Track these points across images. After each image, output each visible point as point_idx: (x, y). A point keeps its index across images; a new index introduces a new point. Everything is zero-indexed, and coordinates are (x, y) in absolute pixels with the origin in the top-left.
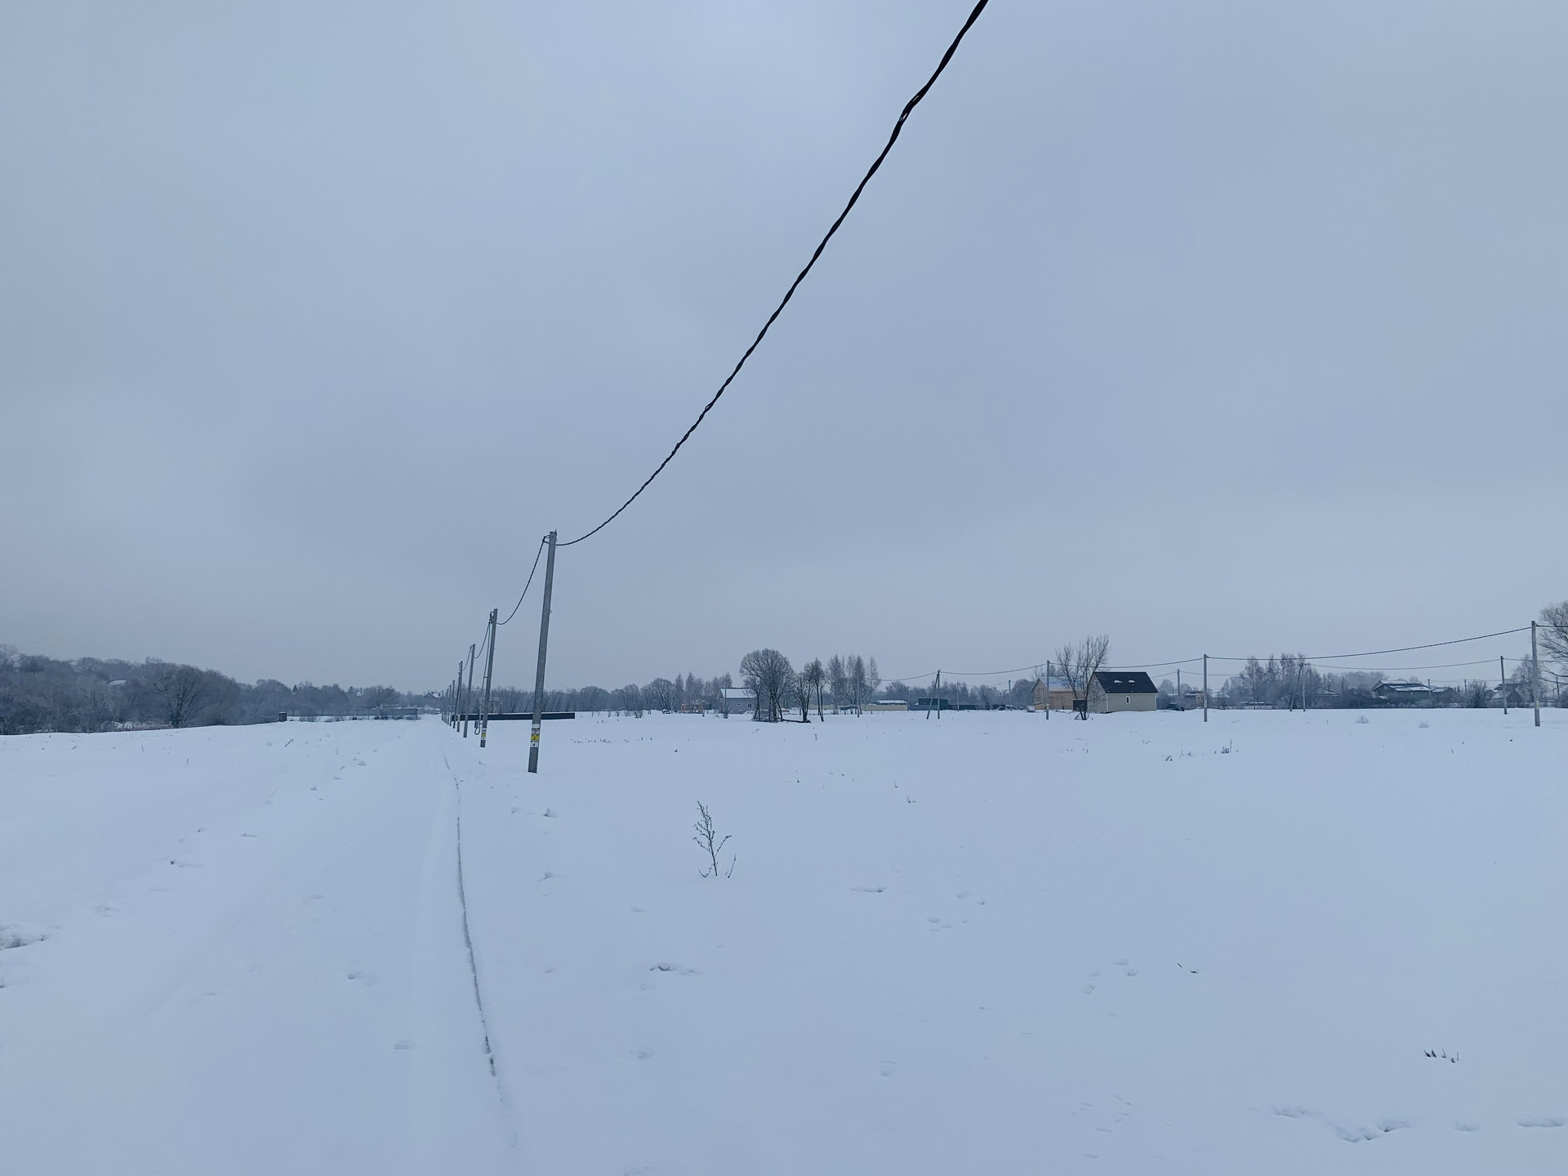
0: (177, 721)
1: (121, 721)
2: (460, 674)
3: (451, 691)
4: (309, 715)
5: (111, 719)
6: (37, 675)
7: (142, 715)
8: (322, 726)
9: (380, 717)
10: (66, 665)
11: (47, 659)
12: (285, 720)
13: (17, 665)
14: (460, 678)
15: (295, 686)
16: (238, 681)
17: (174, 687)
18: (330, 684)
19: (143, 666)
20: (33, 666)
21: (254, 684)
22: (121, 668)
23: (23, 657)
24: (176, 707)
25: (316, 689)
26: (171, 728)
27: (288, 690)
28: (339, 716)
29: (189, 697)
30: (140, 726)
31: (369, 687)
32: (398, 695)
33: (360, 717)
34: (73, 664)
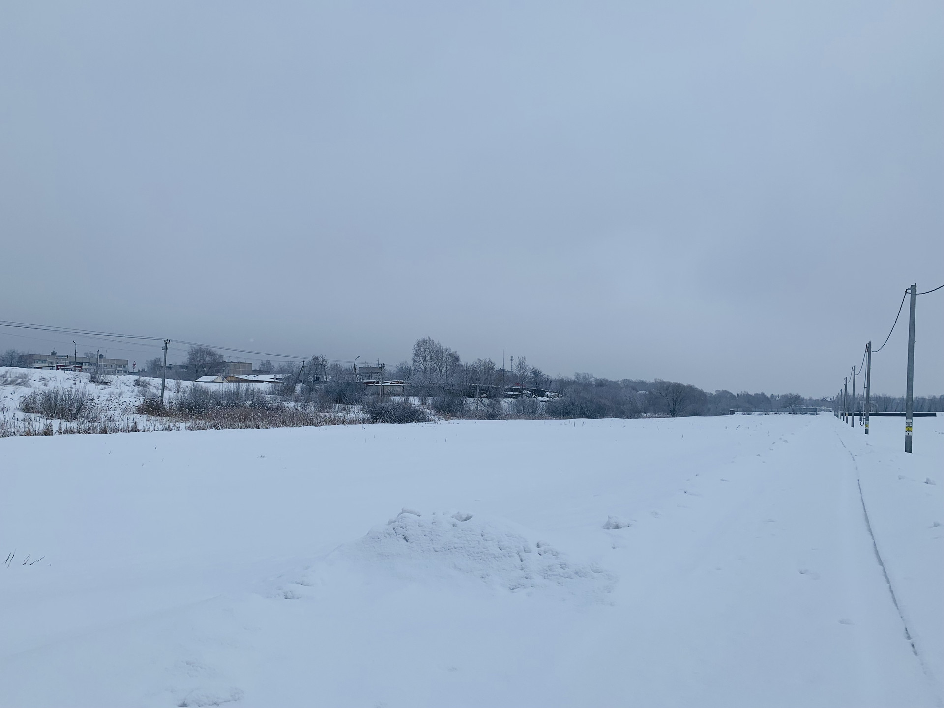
0: (673, 413)
1: (645, 413)
2: (846, 386)
3: (839, 396)
4: (747, 411)
5: (640, 412)
6: (604, 388)
7: (655, 410)
8: (756, 418)
9: (792, 413)
10: (616, 383)
11: (607, 380)
12: (734, 414)
13: (594, 383)
14: (846, 388)
15: (738, 394)
16: (705, 391)
17: (670, 395)
18: (759, 392)
19: (653, 383)
20: (601, 384)
21: (714, 393)
22: (642, 385)
23: (596, 379)
24: (672, 405)
25: (751, 396)
26: (670, 417)
27: (734, 396)
28: (766, 412)
29: (679, 400)
30: (654, 416)
31: (783, 394)
32: (803, 399)
33: (780, 413)
34: (619, 382)
